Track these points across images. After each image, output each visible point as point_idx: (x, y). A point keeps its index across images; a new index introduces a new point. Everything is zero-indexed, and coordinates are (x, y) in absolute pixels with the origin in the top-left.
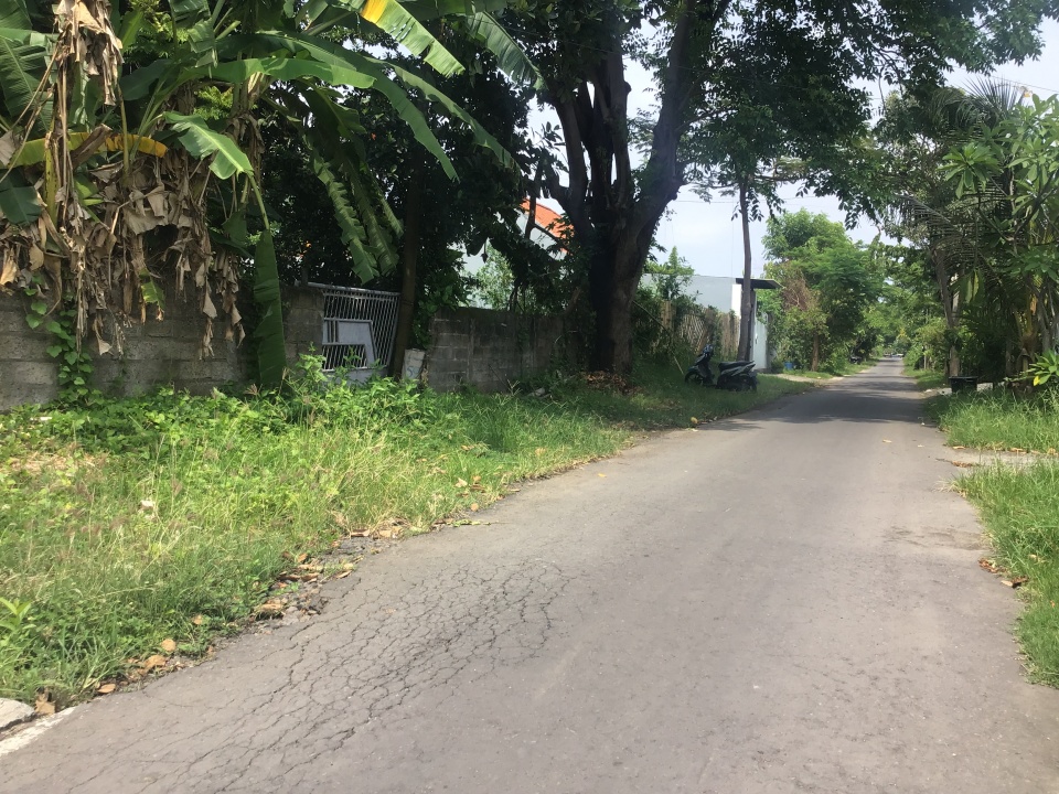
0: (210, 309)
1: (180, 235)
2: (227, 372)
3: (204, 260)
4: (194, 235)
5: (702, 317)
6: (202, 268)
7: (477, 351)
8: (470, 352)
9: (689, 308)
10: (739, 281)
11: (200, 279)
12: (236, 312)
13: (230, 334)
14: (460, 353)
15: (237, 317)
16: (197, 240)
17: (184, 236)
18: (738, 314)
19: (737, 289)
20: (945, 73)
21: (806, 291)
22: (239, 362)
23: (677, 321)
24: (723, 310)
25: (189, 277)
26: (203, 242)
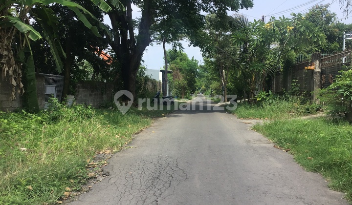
0: (14, 83)
1: (4, 58)
2: (16, 105)
3: (12, 66)
4: (9, 57)
5: (152, 83)
6: (11, 69)
7: (90, 95)
8: (88, 96)
9: (149, 80)
10: (161, 71)
11: (10, 72)
12: (21, 83)
13: (19, 91)
14: (85, 96)
15: (22, 85)
16: (10, 59)
17: (5, 58)
18: (161, 81)
19: (161, 74)
20: (227, 11)
21: (179, 74)
22: (20, 101)
23: (145, 84)
24: (157, 80)
25: (8, 72)
26: (12, 60)
